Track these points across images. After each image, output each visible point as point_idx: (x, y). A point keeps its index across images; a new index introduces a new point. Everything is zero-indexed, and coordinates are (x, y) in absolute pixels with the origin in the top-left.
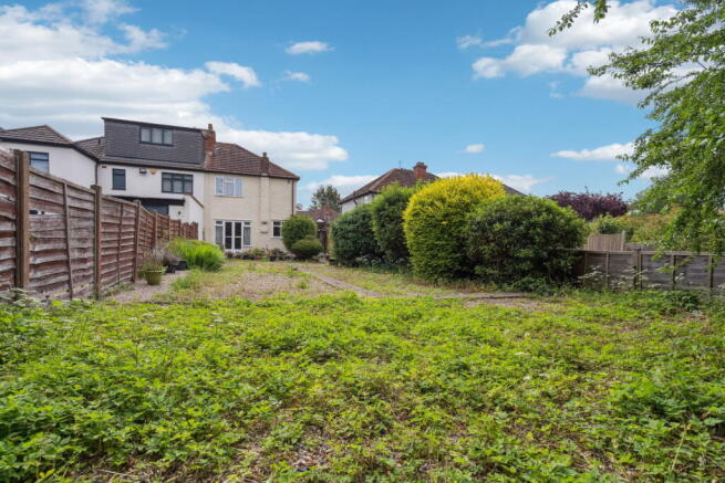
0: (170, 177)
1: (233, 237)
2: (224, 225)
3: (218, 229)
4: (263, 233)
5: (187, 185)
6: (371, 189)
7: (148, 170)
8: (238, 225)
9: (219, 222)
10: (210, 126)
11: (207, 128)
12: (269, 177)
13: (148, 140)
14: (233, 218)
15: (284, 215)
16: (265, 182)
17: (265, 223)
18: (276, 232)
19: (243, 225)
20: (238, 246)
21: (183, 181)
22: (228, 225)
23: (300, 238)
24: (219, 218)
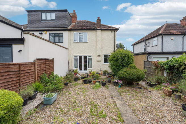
0: (53, 35)
1: (83, 64)
2: (78, 58)
3: (76, 60)
4: (98, 61)
5: (61, 38)
6: (161, 32)
7: (43, 32)
8: (85, 58)
9: (76, 56)
10: (74, 11)
11: (73, 12)
12: (102, 30)
13: (45, 19)
14: (83, 54)
15: (109, 50)
16: (99, 32)
17: (99, 56)
18: (106, 61)
19: (88, 58)
20: (85, 69)
21: (59, 37)
22: (80, 58)
23: (124, 66)
24: (76, 54)
